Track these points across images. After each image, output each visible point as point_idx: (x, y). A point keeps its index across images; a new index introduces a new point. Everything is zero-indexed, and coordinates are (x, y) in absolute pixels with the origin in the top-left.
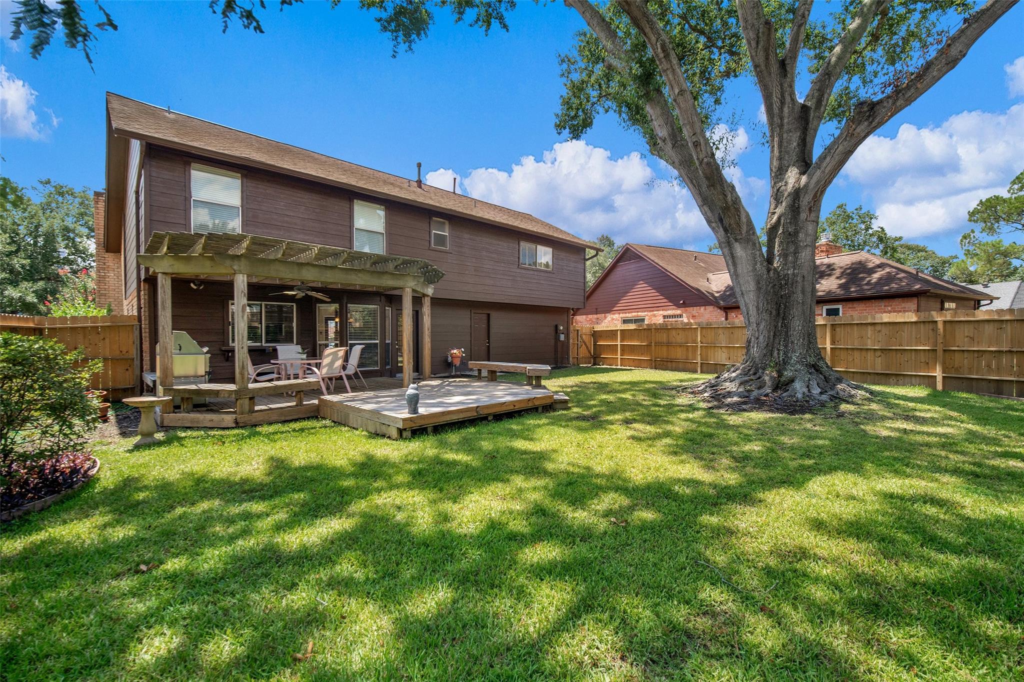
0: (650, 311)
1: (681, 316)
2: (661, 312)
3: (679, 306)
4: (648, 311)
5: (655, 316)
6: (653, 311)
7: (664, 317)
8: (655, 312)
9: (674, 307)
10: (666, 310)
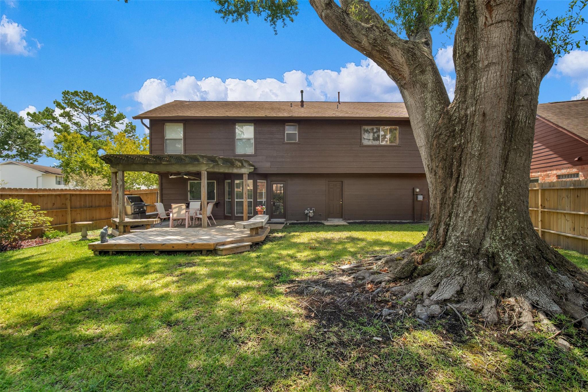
0: (544, 171)
1: (577, 175)
2: (555, 172)
3: (574, 164)
4: (541, 171)
5: (548, 176)
6: (546, 171)
7: (558, 177)
8: (548, 172)
9: (569, 165)
10: (560, 169)
